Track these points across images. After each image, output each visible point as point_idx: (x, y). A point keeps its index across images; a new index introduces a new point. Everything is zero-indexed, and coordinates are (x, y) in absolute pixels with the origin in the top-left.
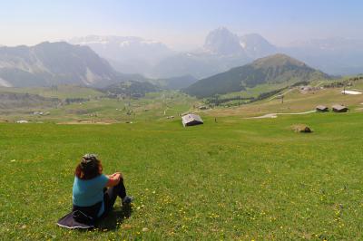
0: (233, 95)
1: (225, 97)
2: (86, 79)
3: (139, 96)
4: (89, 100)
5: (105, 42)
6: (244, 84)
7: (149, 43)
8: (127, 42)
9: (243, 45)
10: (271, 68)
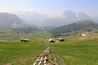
0: (66, 34)
1: (63, 34)
2: (13, 25)
3: (29, 32)
4: (7, 33)
5: (24, 13)
6: (72, 30)
7: (41, 14)
8: (32, 14)
9: (77, 16)
10: (84, 25)
